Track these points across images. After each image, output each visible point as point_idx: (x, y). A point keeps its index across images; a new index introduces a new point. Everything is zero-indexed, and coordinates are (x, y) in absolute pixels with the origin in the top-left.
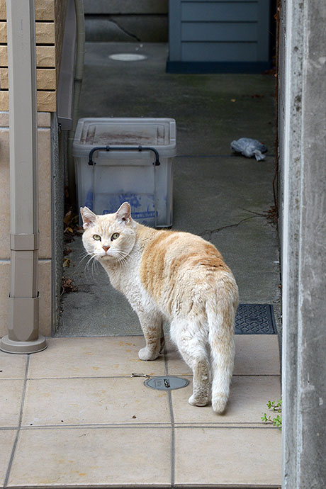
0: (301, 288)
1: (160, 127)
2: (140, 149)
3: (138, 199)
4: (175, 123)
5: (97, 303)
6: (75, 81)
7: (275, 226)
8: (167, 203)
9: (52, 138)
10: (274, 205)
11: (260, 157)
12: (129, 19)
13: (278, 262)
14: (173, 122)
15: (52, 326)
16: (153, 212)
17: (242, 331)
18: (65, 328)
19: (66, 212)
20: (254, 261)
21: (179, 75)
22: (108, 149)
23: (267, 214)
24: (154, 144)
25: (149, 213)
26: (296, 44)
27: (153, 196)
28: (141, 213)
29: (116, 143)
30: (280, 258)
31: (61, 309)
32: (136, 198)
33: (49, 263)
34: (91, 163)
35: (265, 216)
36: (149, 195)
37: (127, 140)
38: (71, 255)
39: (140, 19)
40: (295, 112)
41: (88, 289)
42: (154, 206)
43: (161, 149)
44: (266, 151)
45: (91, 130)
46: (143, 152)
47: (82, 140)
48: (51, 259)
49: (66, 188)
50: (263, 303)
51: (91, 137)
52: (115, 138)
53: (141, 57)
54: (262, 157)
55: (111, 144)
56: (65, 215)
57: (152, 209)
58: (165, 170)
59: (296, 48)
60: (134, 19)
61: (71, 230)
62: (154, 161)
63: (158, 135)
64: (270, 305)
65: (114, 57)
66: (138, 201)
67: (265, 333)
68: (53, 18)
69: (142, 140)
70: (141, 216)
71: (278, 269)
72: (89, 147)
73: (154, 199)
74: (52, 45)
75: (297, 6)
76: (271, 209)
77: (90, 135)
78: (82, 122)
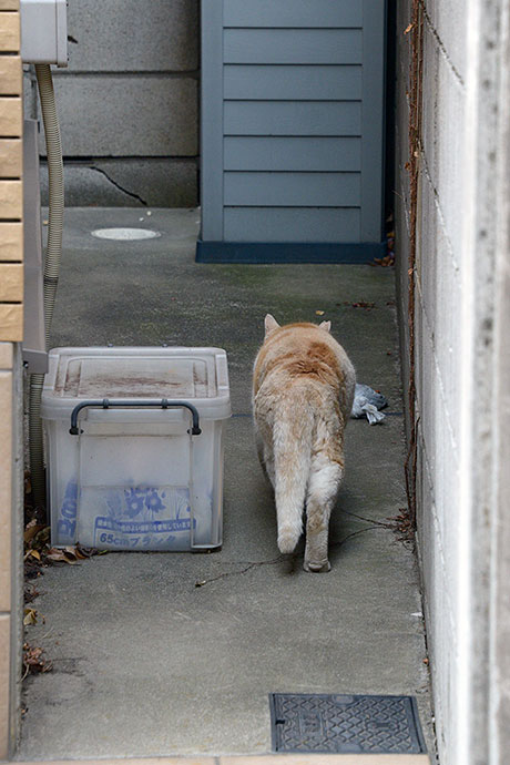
0: (494, 674)
1: (198, 363)
2: (165, 406)
3: (160, 496)
4: (225, 356)
5: (90, 692)
6: (46, 281)
7: (411, 546)
8: (212, 504)
9: (15, 389)
10: (406, 506)
11: (376, 416)
12: (126, 166)
13: (420, 614)
14: (221, 355)
15: (9, 738)
16: (186, 520)
17: (362, 748)
18: (32, 742)
19: (27, 520)
20: (375, 612)
21: (220, 266)
22: (106, 406)
23: (394, 523)
24: (190, 396)
25: (180, 522)
26: (483, 225)
27: (188, 491)
28: (165, 522)
29: (121, 394)
30: (423, 607)
31: (23, 705)
32: (155, 495)
33: (5, 621)
34: (74, 431)
35: (390, 527)
36: (179, 489)
37: (139, 388)
38: (37, 601)
39: (146, 165)
40: (482, 348)
41: (71, 667)
42: (189, 509)
43: (202, 405)
44: (386, 406)
45: (73, 370)
46: (170, 411)
47: (57, 388)
48: (9, 612)
49: (26, 476)
50: (397, 693)
51: (73, 382)
52: (118, 384)
53: (149, 234)
54: (380, 417)
55: (110, 396)
56: (25, 527)
57: (187, 515)
58: (209, 442)
59: (483, 234)
60: (135, 165)
61: (37, 555)
62: (190, 426)
63: (196, 379)
64: (410, 698)
65: (101, 233)
66: (159, 501)
67: (404, 751)
68: (19, 173)
69: (168, 388)
70: (165, 526)
71: (422, 628)
72: (70, 401)
73: (188, 496)
74: (17, 220)
75: (485, 158)
76: (400, 514)
77: (71, 379)
78: (56, 355)
